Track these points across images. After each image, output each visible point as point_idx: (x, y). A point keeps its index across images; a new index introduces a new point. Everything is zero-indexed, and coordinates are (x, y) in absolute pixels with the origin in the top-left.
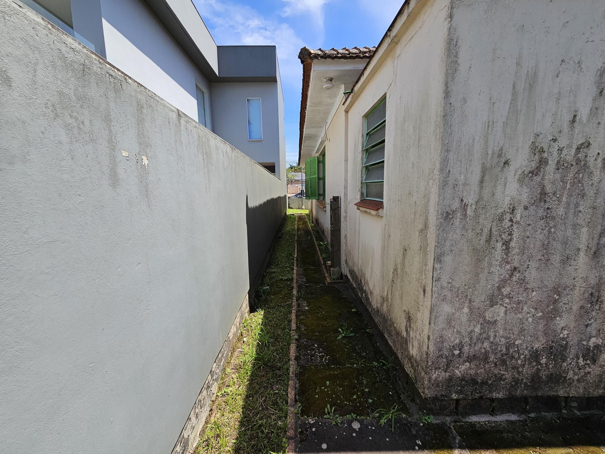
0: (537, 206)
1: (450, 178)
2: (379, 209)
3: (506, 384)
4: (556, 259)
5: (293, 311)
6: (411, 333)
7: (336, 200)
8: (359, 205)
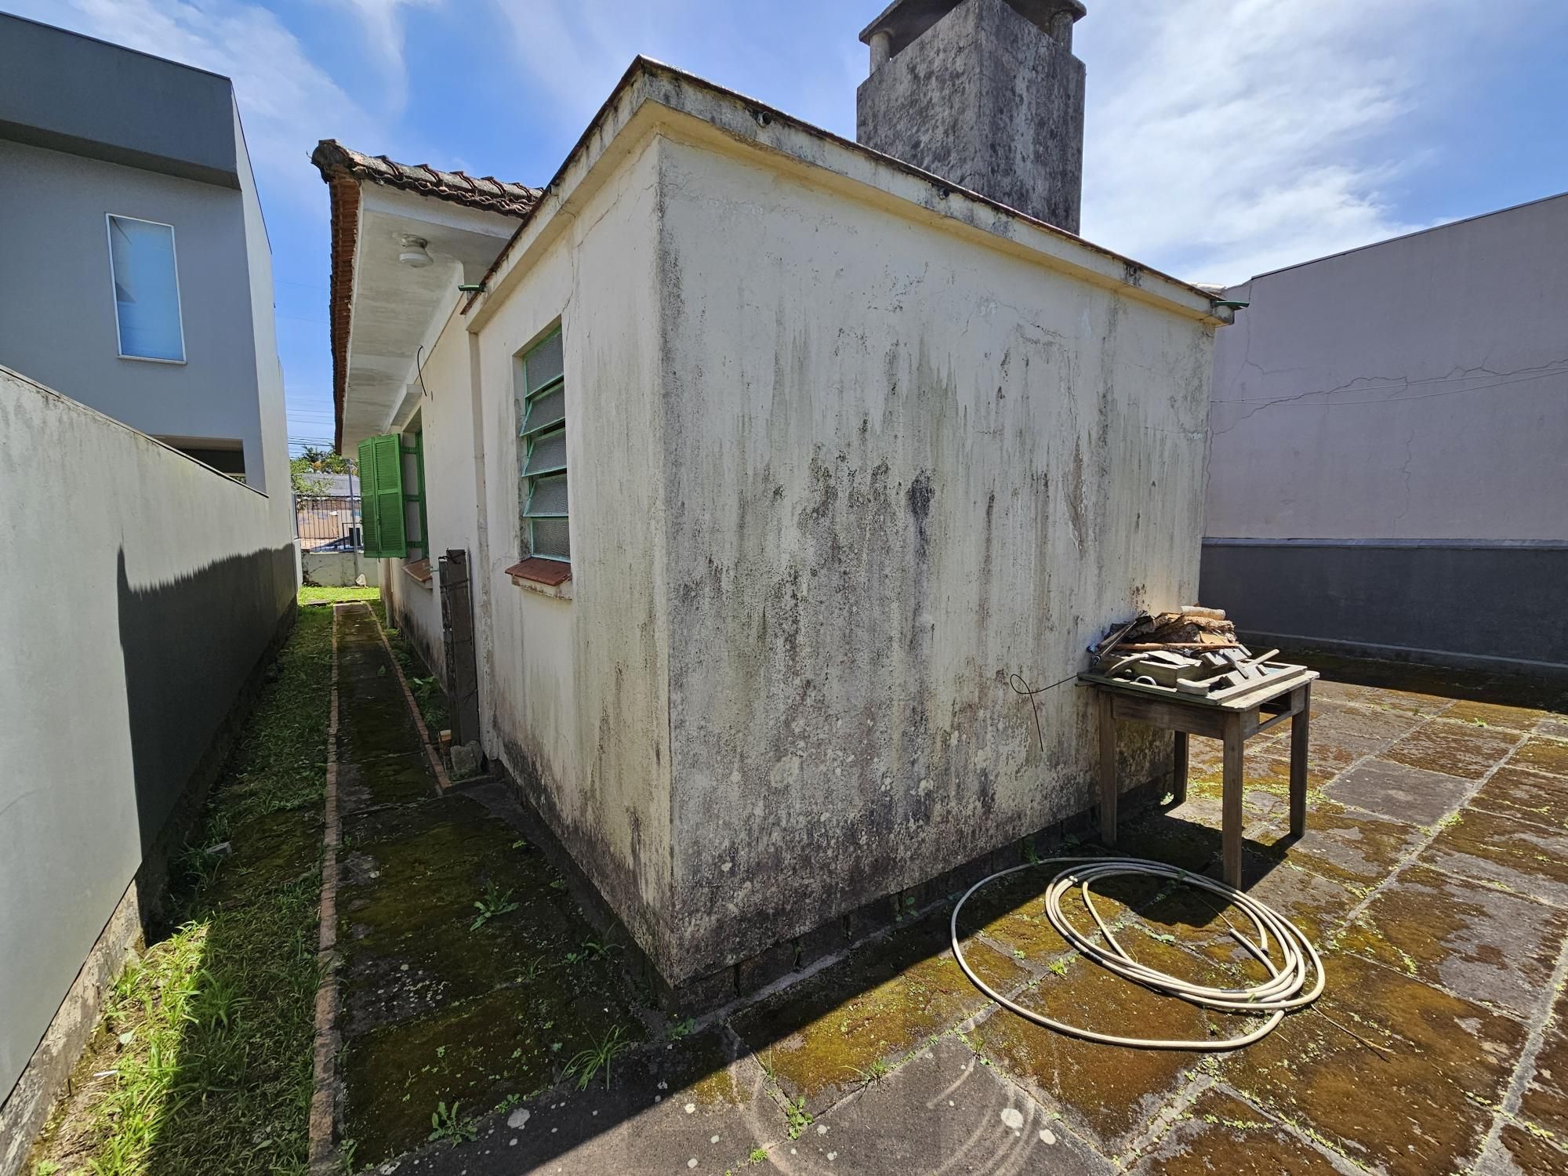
0: (829, 569)
1: (685, 519)
2: (562, 581)
3: (815, 901)
4: (864, 657)
5: (324, 895)
6: (642, 855)
7: (456, 559)
8: (515, 573)
